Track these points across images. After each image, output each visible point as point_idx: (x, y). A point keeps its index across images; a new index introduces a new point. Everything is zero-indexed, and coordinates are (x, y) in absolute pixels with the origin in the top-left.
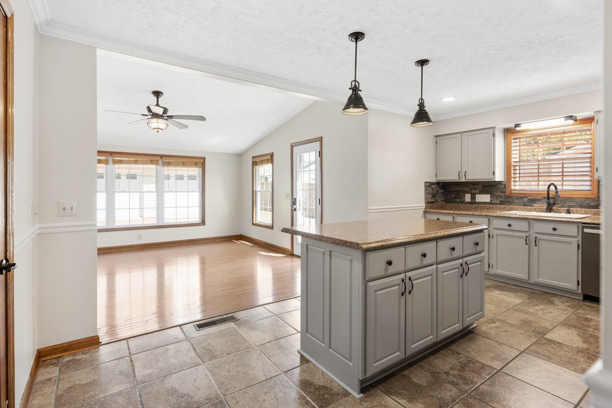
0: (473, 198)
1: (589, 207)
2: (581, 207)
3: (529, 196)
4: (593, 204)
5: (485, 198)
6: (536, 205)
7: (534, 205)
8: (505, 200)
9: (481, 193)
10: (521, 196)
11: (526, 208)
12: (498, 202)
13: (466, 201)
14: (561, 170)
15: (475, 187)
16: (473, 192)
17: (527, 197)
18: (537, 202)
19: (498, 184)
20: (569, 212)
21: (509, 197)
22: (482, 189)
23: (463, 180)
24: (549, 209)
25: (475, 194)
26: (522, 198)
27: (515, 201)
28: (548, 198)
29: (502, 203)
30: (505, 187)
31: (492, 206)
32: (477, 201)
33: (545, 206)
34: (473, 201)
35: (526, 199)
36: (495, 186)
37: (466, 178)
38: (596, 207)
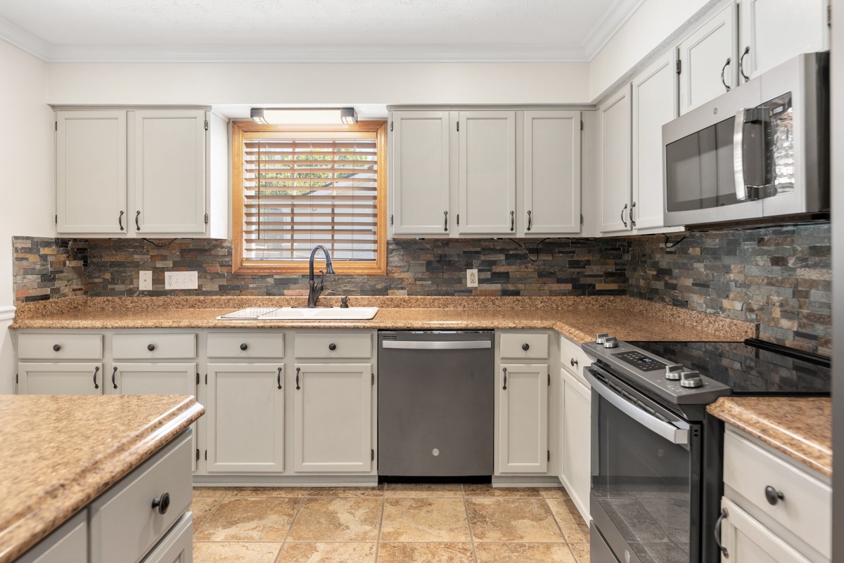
0: (158, 279)
1: (374, 292)
2: (363, 292)
3: (277, 274)
4: (379, 286)
5: (184, 280)
6: (290, 293)
7: (286, 292)
8: (231, 283)
9: (177, 267)
10: (262, 273)
11: (271, 300)
12: (216, 288)
13: (141, 288)
14: (329, 219)
15: (164, 252)
16: (159, 264)
17: (271, 276)
18: (292, 286)
19: (215, 247)
20: (345, 304)
21: (237, 276)
22: (179, 259)
23: (132, 234)
24: (313, 302)
25: (163, 270)
26: (263, 277)
27: (251, 286)
28: (312, 276)
29: (223, 290)
30: (230, 254)
31: (202, 298)
32: (167, 287)
33: (305, 294)
34: (159, 287)
35: (270, 280)
36: (210, 250)
37: (138, 229)
38: (384, 292)
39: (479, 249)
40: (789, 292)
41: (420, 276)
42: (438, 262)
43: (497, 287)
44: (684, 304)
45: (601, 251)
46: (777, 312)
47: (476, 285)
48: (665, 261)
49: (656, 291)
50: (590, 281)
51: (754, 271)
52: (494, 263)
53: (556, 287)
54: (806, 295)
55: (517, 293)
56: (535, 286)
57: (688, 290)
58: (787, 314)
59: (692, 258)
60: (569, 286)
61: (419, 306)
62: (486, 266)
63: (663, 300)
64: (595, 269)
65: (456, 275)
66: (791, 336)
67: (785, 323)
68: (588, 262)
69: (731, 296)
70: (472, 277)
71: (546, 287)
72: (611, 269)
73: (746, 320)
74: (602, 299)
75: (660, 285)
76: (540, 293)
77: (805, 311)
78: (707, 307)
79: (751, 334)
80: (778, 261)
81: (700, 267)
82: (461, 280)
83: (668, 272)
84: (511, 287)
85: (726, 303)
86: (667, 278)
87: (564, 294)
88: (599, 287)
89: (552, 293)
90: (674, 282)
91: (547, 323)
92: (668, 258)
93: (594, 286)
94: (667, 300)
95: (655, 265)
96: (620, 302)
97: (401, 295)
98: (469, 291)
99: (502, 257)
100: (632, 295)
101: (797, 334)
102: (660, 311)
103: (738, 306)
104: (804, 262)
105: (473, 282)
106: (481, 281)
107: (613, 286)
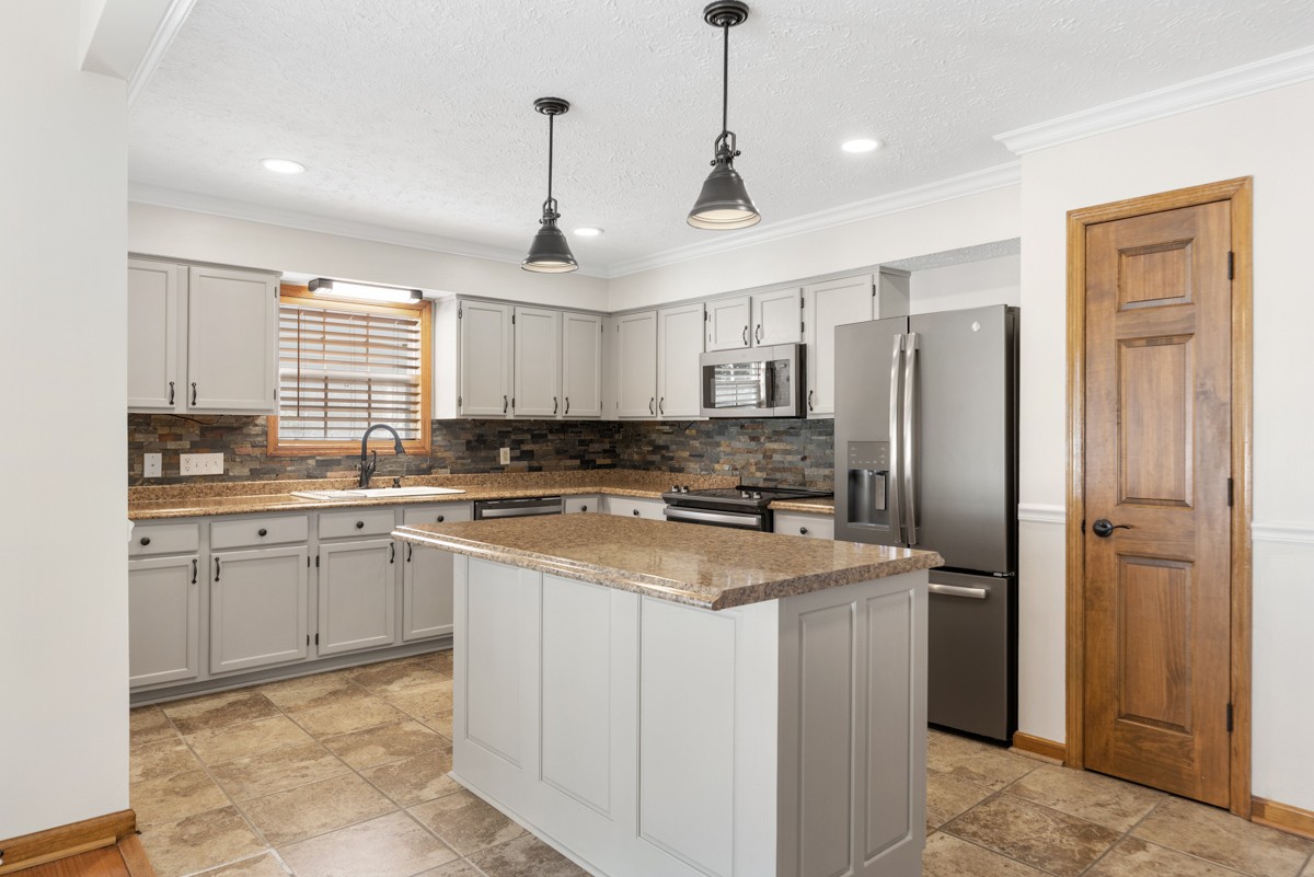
0: (171, 462)
1: (419, 472)
2: (410, 472)
3: (319, 455)
4: (424, 466)
5: (209, 463)
6: (333, 475)
7: (329, 474)
8: (264, 466)
9: (196, 448)
10: (302, 454)
11: (314, 484)
12: (246, 472)
13: (148, 475)
15: (179, 431)
16: (171, 445)
17: (313, 457)
18: (335, 468)
19: (246, 424)
20: (397, 484)
21: (273, 457)
22: (198, 439)
24: (363, 483)
25: (177, 453)
26: (303, 459)
27: (289, 468)
28: (364, 457)
29: (255, 474)
30: (265, 433)
31: (231, 484)
32: (183, 472)
33: (353, 476)
34: (171, 473)
35: (312, 462)
36: (240, 428)
37: (194, 403)
38: (428, 471)
39: (510, 429)
40: (760, 456)
41: (461, 454)
42: (476, 441)
43: (525, 463)
44: (681, 470)
45: (600, 431)
46: (753, 469)
47: (508, 462)
48: (661, 440)
49: (653, 463)
50: (592, 457)
51: (738, 445)
52: (521, 442)
53: (569, 463)
54: (771, 457)
55: (539, 469)
56: (554, 463)
57: (685, 459)
58: (758, 469)
59: (688, 437)
60: (578, 462)
61: (460, 484)
62: (515, 445)
63: (660, 469)
64: (596, 447)
65: (492, 453)
66: (762, 481)
67: (758, 474)
68: (591, 441)
69: (721, 461)
70: (505, 456)
71: (562, 463)
72: (607, 447)
73: (733, 475)
74: (601, 472)
75: (656, 458)
76: (557, 468)
77: (770, 466)
78: (702, 470)
79: (737, 484)
80: (753, 439)
81: (696, 444)
82: (496, 458)
83: (666, 448)
84: (535, 464)
85: (717, 466)
86: (664, 452)
87: (575, 469)
88: (599, 462)
89: (567, 468)
90: (671, 454)
91: (596, 489)
92: (664, 437)
93: (594, 461)
94: (664, 468)
95: (651, 443)
96: (614, 474)
97: (445, 473)
98: (502, 468)
99: (529, 437)
100: (624, 467)
101: (765, 479)
102: (658, 477)
103: (726, 467)
104: (769, 439)
105: (505, 459)
106: (512, 459)
107: (608, 461)
